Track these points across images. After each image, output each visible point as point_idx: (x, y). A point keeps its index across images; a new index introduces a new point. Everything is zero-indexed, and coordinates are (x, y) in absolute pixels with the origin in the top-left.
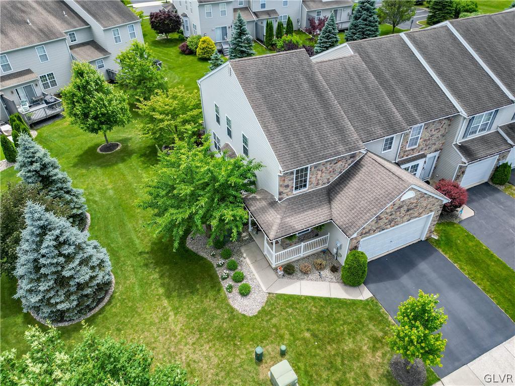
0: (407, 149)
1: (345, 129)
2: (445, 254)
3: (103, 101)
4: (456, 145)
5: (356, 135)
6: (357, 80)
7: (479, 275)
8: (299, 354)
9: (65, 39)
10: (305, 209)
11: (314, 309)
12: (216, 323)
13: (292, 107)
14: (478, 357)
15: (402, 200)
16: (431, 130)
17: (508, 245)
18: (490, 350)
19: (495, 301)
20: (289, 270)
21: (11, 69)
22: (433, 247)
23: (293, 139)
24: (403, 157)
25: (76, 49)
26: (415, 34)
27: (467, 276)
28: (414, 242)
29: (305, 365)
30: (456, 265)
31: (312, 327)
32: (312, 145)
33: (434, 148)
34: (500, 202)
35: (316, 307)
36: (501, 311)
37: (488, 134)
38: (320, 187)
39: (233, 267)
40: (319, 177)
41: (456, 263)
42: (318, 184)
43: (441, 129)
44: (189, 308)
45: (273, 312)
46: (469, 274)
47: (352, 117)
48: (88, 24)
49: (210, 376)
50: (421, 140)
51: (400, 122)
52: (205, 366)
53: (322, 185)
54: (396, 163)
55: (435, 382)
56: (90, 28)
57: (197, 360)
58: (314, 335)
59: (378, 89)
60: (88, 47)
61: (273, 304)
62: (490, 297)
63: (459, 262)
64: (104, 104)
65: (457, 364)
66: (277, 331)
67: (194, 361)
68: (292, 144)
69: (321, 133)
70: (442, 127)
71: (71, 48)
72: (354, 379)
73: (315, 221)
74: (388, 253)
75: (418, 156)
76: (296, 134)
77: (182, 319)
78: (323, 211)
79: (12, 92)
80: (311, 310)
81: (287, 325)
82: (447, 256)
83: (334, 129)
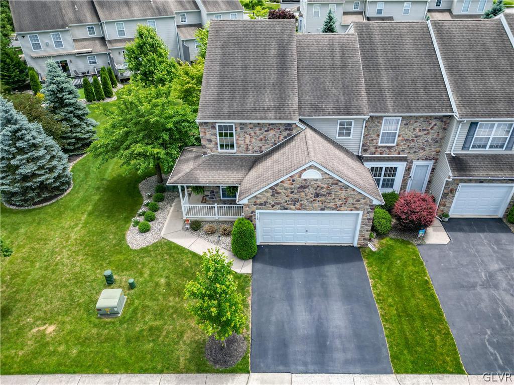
0: (379, 144)
1: (288, 98)
2: (368, 267)
3: (155, 61)
4: (449, 155)
5: (297, 106)
6: (338, 57)
7: (390, 300)
8: (142, 293)
9: (174, 17)
10: (222, 168)
11: (187, 263)
12: (103, 244)
13: (245, 68)
14: (311, 373)
15: (303, 177)
16: (414, 129)
17: (462, 287)
18: (333, 373)
19: (385, 332)
20: (195, 226)
21: (125, 35)
22: (361, 256)
23: (227, 95)
24: (374, 153)
25: (183, 29)
26: (445, 23)
27: (374, 296)
28: (343, 245)
29: (140, 304)
30: (370, 281)
31: (172, 276)
32: (243, 104)
33: (422, 154)
34: (498, 243)
35: (190, 262)
36: (384, 345)
37: (507, 155)
38: (250, 154)
39: (155, 209)
40: (248, 141)
41: (374, 279)
42: (247, 150)
43: (430, 131)
44: (95, 226)
45: (152, 253)
46: (378, 295)
47: (308, 90)
48: (199, 9)
49: (63, 279)
50: (401, 138)
51: (362, 106)
52: (67, 270)
53: (254, 153)
54: (358, 156)
55: (242, 373)
56: (200, 12)
57: (65, 264)
58: (168, 284)
59: (358, 70)
60: (193, 28)
61: (158, 247)
62: (384, 325)
63: (376, 280)
64: (154, 63)
65: (281, 368)
66: (142, 268)
67: (63, 264)
68: (222, 100)
69: (259, 96)
70: (431, 128)
71: (178, 27)
72: (168, 333)
73: (223, 180)
74: (304, 244)
75: (396, 157)
76: (233, 91)
77: (83, 232)
78: (237, 174)
79: (119, 53)
80: (184, 263)
81: (153, 267)
82: (367, 269)
83: (276, 96)
